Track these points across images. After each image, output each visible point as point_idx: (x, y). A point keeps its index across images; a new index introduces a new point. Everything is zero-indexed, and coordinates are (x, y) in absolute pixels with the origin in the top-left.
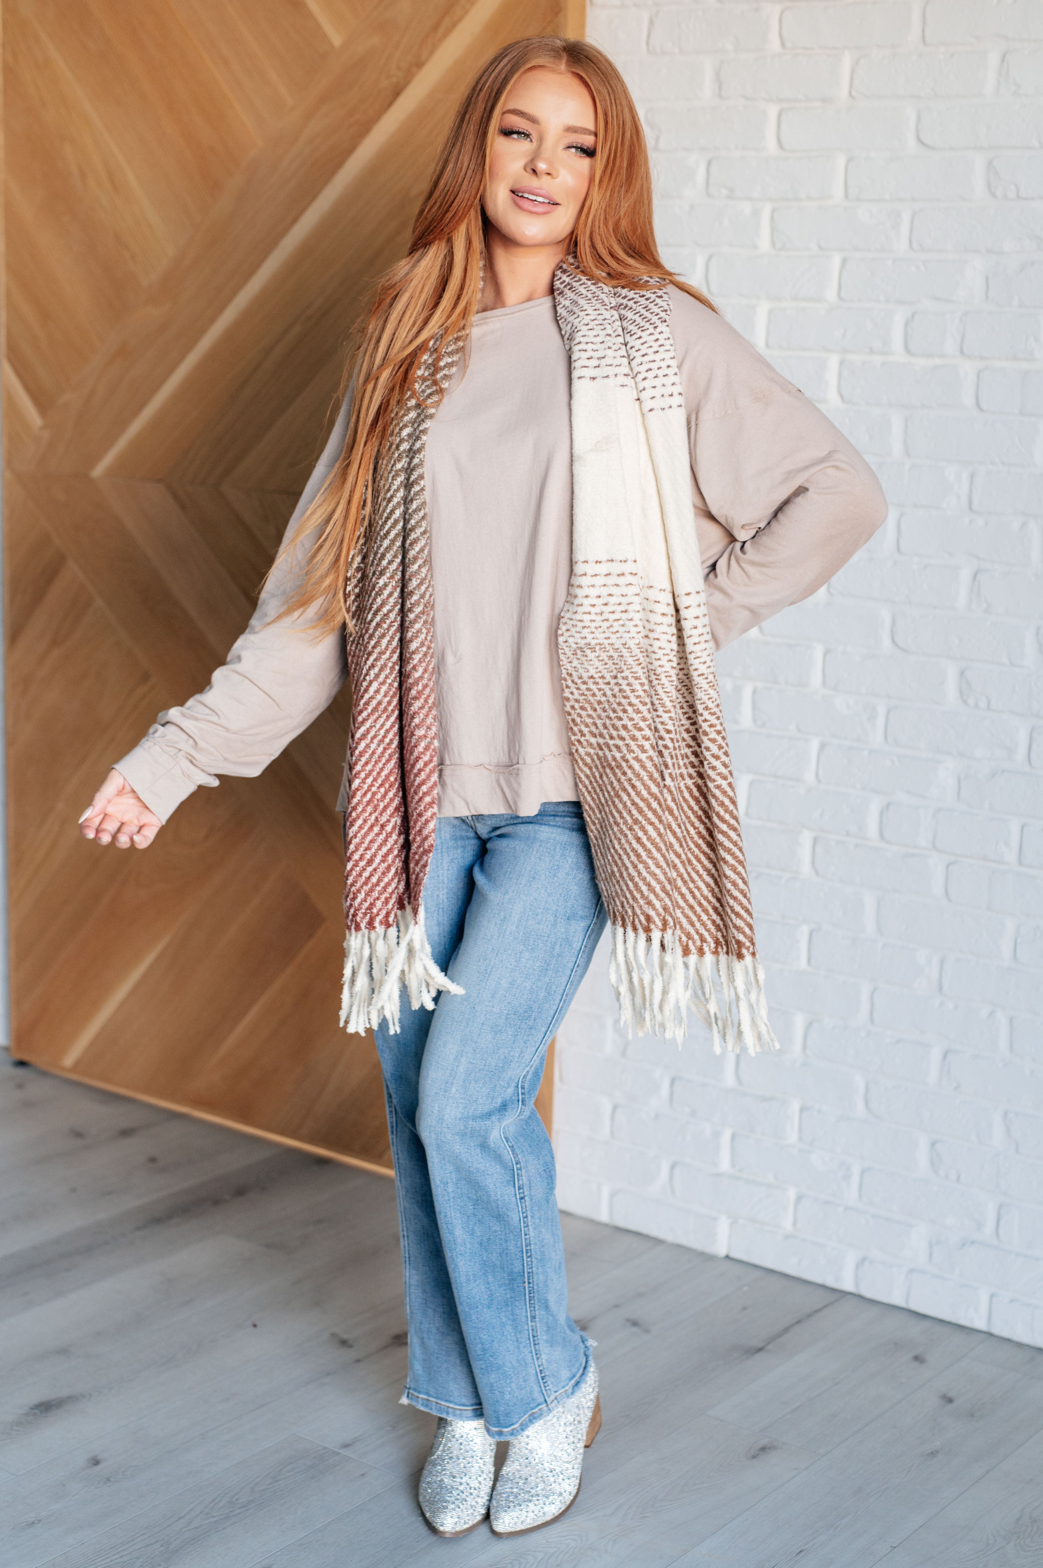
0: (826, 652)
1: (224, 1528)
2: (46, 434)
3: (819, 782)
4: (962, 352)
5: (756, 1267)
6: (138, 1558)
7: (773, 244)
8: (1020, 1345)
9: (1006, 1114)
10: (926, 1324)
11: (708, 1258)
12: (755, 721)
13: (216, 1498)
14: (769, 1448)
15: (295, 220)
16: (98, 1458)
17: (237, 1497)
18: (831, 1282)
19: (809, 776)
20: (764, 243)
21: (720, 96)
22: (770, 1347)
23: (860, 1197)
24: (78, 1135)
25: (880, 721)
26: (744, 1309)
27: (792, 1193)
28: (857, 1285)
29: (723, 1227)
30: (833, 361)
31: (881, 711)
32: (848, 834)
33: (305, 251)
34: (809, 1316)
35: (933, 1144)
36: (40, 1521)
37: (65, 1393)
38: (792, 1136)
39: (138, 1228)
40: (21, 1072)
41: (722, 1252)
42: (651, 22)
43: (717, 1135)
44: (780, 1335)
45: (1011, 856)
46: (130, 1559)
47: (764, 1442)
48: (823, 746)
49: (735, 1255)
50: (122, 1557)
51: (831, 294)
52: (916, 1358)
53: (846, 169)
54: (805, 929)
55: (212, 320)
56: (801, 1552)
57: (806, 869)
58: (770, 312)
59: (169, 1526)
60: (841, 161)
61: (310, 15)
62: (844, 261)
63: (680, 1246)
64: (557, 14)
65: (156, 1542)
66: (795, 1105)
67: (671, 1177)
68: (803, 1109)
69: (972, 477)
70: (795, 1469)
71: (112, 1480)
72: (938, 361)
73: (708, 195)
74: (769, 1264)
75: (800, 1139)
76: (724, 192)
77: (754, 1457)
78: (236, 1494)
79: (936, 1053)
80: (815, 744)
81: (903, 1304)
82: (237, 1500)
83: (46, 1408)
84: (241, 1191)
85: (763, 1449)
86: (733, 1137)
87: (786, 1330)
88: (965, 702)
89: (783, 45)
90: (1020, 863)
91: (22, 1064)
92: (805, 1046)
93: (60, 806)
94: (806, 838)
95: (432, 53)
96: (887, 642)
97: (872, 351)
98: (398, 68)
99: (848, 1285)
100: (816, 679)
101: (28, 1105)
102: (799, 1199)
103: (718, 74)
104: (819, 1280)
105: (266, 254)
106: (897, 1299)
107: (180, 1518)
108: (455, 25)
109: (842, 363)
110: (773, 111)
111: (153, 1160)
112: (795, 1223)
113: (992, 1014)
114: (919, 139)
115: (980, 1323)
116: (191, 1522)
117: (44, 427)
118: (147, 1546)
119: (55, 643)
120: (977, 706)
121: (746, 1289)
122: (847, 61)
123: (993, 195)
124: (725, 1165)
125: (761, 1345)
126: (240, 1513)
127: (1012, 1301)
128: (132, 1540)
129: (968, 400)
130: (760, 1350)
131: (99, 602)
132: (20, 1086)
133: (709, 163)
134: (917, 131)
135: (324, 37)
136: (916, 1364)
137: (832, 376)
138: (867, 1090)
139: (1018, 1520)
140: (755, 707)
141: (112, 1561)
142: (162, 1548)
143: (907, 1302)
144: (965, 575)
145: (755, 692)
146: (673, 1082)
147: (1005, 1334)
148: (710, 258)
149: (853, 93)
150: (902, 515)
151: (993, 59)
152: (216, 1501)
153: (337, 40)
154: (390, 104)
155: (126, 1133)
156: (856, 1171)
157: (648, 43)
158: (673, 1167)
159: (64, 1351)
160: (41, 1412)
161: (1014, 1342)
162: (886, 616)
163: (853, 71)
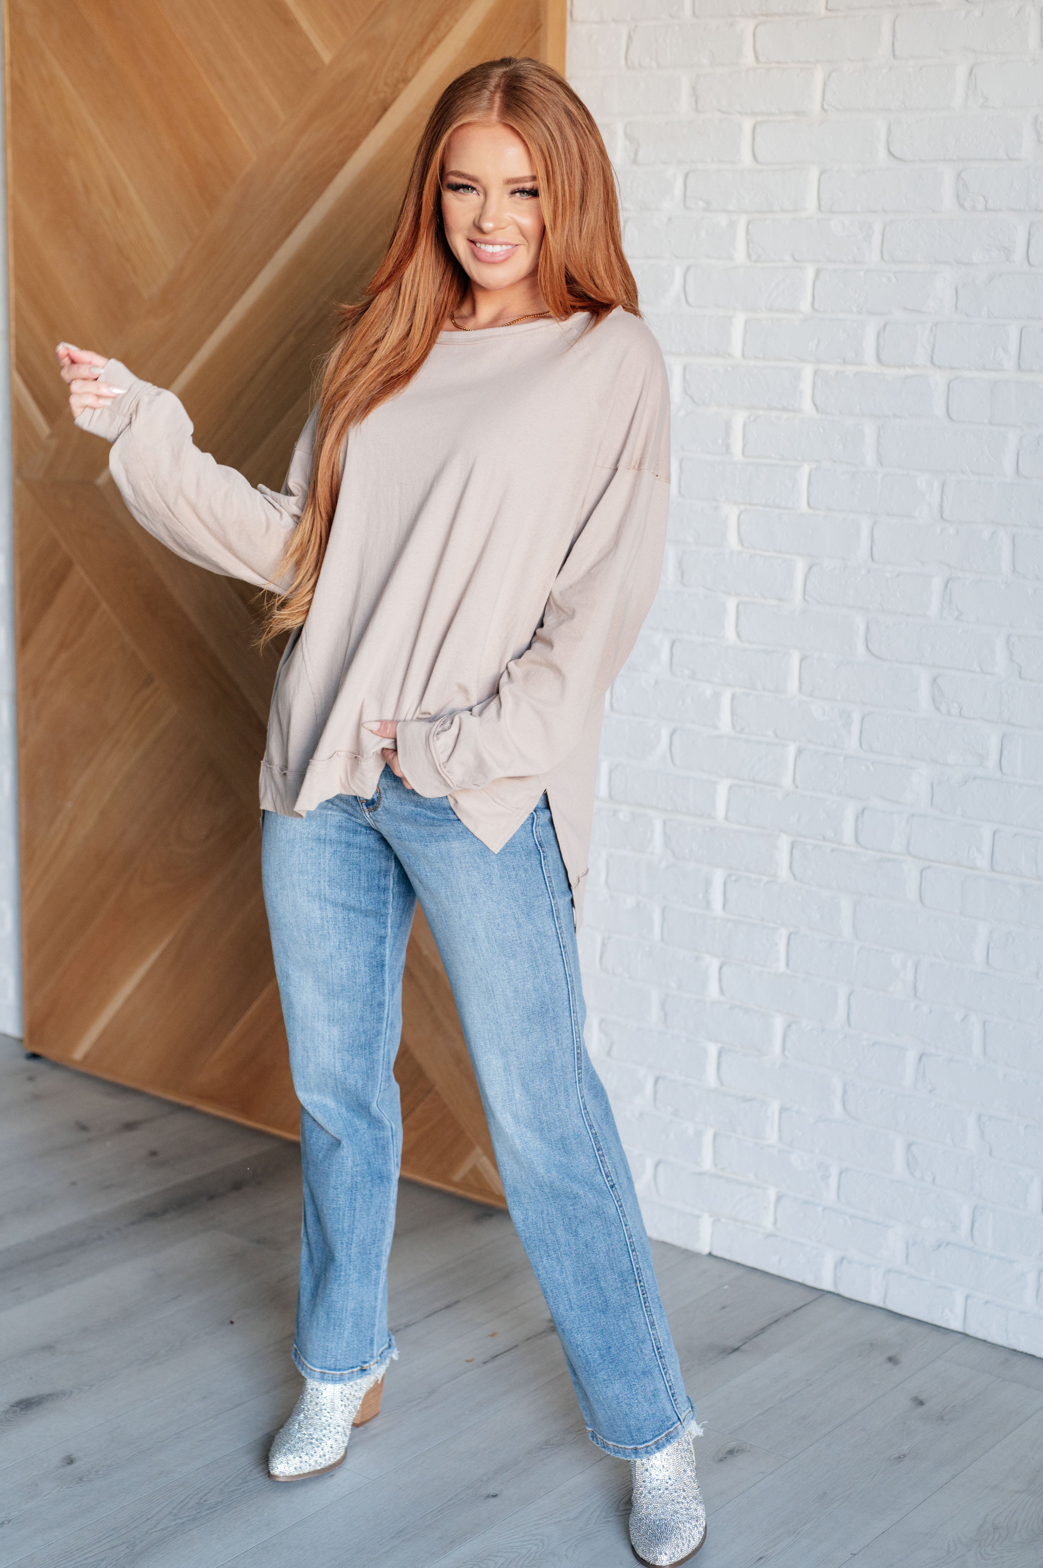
0: (803, 659)
1: (190, 1530)
2: (54, 443)
3: (797, 787)
4: (932, 362)
5: (738, 1264)
6: (103, 1560)
7: (749, 255)
8: (994, 1346)
9: (979, 1117)
10: (903, 1324)
11: (690, 1255)
12: (734, 726)
13: (185, 1499)
14: (737, 1452)
15: (288, 233)
16: (73, 1457)
17: (206, 1497)
18: (810, 1281)
19: (787, 781)
20: (740, 255)
21: (697, 110)
22: (745, 1347)
23: (838, 1198)
24: (83, 1128)
25: (855, 728)
26: (724, 1308)
27: (772, 1193)
28: (835, 1284)
29: (706, 1225)
30: (808, 371)
31: (856, 717)
32: (824, 839)
33: (299, 262)
34: (787, 1315)
35: (909, 1146)
36: (9, 1521)
37: (46, 1390)
38: (772, 1136)
39: (133, 1223)
40: (33, 1064)
41: (706, 1250)
42: (630, 37)
43: (699, 1134)
44: (756, 1335)
45: (983, 862)
46: (95, 1561)
47: (732, 1445)
48: (799, 751)
49: (715, 1253)
50: (87, 1559)
51: (805, 306)
52: (891, 1359)
53: (819, 181)
54: (784, 932)
55: (210, 331)
56: (761, 1558)
57: (784, 872)
58: (747, 322)
59: (136, 1527)
60: (814, 173)
61: (301, 32)
62: (818, 273)
63: (664, 1243)
64: (538, 29)
65: (123, 1543)
66: (775, 1106)
67: (655, 1177)
68: (783, 1110)
69: (943, 485)
70: (762, 1473)
71: (84, 1479)
72: (909, 371)
73: (686, 207)
74: (750, 1263)
75: (780, 1139)
76: (701, 204)
77: (721, 1460)
78: (205, 1495)
79: (911, 1057)
80: (792, 749)
81: (881, 1305)
82: (205, 1501)
83: (26, 1405)
84: (237, 1186)
85: (731, 1452)
86: (715, 1136)
87: (763, 1330)
88: (938, 709)
89: (757, 59)
90: (992, 869)
91: (34, 1056)
92: (784, 1049)
93: (69, 805)
94: (784, 842)
95: (418, 68)
96: (861, 648)
97: (845, 362)
98: (386, 84)
99: (827, 1284)
100: (793, 685)
101: (37, 1097)
102: (779, 1198)
103: (694, 89)
104: (800, 1280)
105: (261, 265)
106: (875, 1299)
107: (148, 1519)
108: (439, 41)
109: (816, 373)
110: (747, 124)
111: (154, 1153)
112: (775, 1223)
113: (965, 1018)
114: (889, 151)
115: (955, 1325)
116: (158, 1524)
117: (51, 436)
118: (114, 1547)
119: (63, 646)
120: (949, 713)
121: (726, 1287)
122: (819, 74)
123: (962, 206)
124: (707, 1164)
125: (736, 1346)
126: (207, 1515)
127: (987, 1302)
128: (99, 1542)
129: (939, 410)
130: (736, 1349)
131: (104, 605)
132: (31, 1079)
133: (686, 176)
134: (888, 142)
135: (315, 53)
136: (890, 1365)
137: (806, 386)
138: (845, 1092)
139: (981, 1526)
140: (733, 713)
141: (77, 1563)
142: (127, 1550)
143: (884, 1302)
144: (937, 583)
145: (733, 697)
146: (656, 1081)
147: (980, 1335)
148: (688, 269)
149: (826, 107)
150: (875, 523)
151: (961, 72)
152: (184, 1502)
153: (327, 57)
154: (378, 121)
155: (130, 1126)
156: (834, 1171)
157: (626, 58)
158: (657, 1165)
159: (49, 1348)
160: (22, 1409)
161: (989, 1343)
162: (860, 622)
163: (825, 85)
